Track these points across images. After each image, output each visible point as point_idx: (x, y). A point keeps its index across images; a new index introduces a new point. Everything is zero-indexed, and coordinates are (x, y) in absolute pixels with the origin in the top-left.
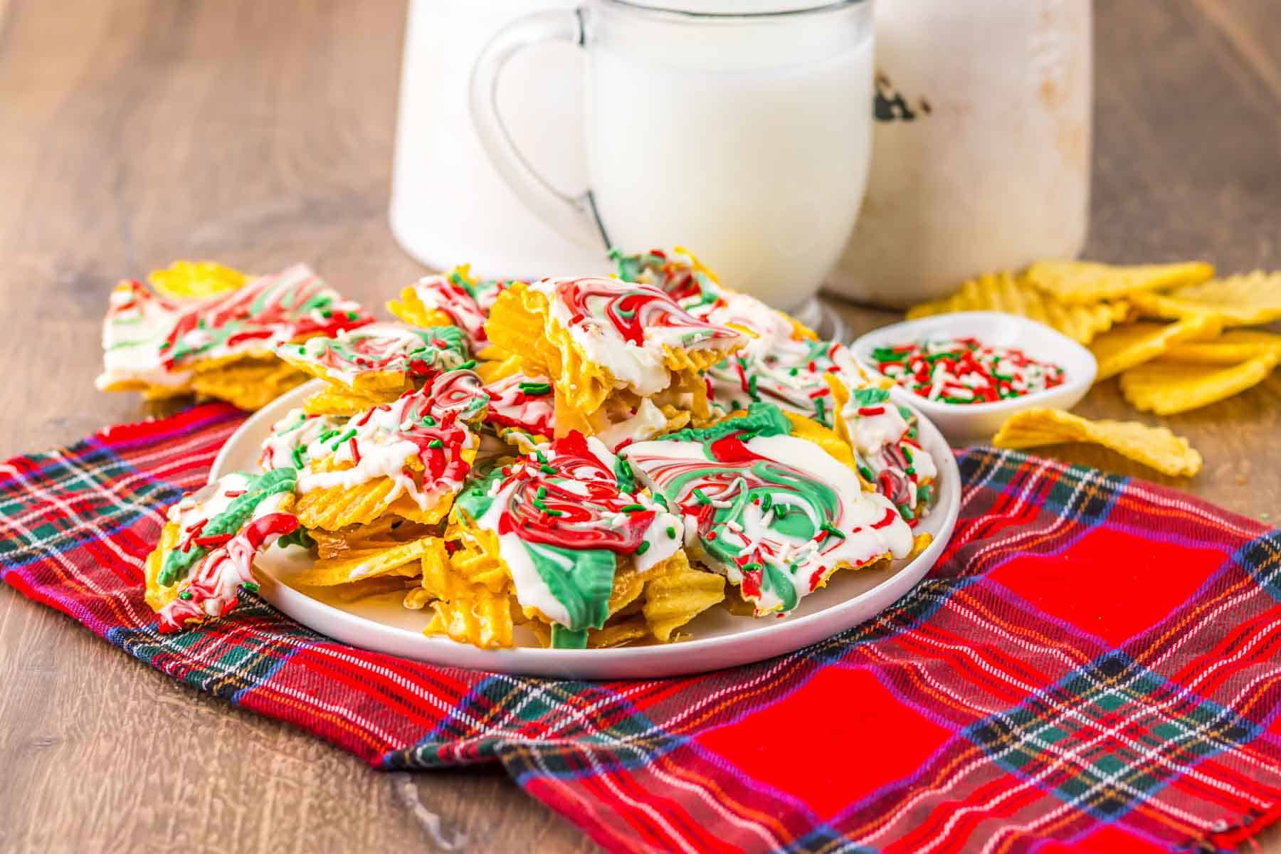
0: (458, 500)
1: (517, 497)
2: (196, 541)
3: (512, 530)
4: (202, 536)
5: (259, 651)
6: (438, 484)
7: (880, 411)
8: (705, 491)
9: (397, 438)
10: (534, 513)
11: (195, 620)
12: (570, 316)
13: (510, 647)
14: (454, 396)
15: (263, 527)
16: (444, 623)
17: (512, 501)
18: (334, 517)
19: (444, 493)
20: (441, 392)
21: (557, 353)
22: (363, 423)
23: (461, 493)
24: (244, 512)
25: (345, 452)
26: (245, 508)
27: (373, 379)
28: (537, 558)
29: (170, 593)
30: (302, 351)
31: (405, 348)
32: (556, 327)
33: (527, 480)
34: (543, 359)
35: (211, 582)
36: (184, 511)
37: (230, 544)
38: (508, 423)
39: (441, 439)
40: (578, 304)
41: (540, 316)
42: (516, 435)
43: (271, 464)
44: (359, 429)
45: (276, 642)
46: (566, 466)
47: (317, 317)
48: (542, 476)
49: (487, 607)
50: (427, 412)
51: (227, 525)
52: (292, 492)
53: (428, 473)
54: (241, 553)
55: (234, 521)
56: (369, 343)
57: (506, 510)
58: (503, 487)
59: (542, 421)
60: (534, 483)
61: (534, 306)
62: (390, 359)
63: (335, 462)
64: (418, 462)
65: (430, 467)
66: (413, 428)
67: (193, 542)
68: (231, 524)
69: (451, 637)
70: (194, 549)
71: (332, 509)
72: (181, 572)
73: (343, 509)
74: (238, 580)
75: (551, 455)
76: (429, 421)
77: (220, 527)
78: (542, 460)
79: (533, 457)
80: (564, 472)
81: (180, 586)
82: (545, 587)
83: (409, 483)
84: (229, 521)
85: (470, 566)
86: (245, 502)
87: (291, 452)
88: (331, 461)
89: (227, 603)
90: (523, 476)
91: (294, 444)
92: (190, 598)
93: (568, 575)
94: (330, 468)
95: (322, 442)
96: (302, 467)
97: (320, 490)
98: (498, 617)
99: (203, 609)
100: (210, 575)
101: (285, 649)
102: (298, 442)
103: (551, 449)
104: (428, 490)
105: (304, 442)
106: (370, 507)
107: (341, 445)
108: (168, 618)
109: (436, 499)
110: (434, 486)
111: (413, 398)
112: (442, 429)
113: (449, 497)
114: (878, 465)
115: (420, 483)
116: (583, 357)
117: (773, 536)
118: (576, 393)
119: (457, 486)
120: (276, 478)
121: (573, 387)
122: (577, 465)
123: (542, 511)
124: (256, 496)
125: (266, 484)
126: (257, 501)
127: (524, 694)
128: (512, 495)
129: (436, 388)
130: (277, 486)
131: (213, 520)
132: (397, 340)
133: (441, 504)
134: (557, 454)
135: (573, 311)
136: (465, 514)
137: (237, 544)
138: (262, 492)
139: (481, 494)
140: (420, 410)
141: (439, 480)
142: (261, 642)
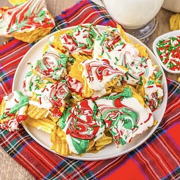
1: (71, 122)
3: (69, 133)
5: (19, 143)
7: (153, 87)
8: (111, 116)
9: (49, 101)
10: (74, 128)
14: (61, 91)
15: (20, 118)
17: (70, 124)
18: (35, 116)
20: (59, 89)
21: (84, 81)
22: (42, 92)
25: (39, 98)
28: (73, 141)
31: (54, 67)
32: (84, 77)
35: (10, 126)
36: (6, 100)
38: (73, 91)
40: (89, 70)
41: (81, 72)
43: (25, 89)
44: (42, 94)
45: (22, 140)
46: (83, 110)
48: (77, 113)
49: (63, 146)
50: (55, 95)
52: (27, 105)
57: (68, 127)
58: (69, 119)
59: (80, 90)
60: (75, 116)
61: (80, 69)
62: (50, 70)
64: (52, 109)
66: (52, 100)
70: (7, 115)
72: (5, 118)
75: (80, 107)
77: (12, 112)
78: (78, 108)
80: (82, 112)
82: (74, 148)
84: (14, 111)
87: (29, 86)
88: (36, 98)
90: (73, 114)
93: (79, 144)
97: (33, 106)
100: (10, 124)
101: (24, 143)
103: (80, 104)
105: (32, 81)
107: (38, 95)
112: (58, 103)
113: (58, 118)
114: (150, 98)
116: (89, 86)
117: (123, 128)
120: (24, 101)
122: (85, 110)
123: (76, 128)
124: (20, 106)
125: (22, 103)
126: (20, 108)
127: (68, 166)
129: (58, 87)
130: (24, 104)
131: (11, 109)
137: (15, 121)
139: (64, 122)
142: (19, 140)
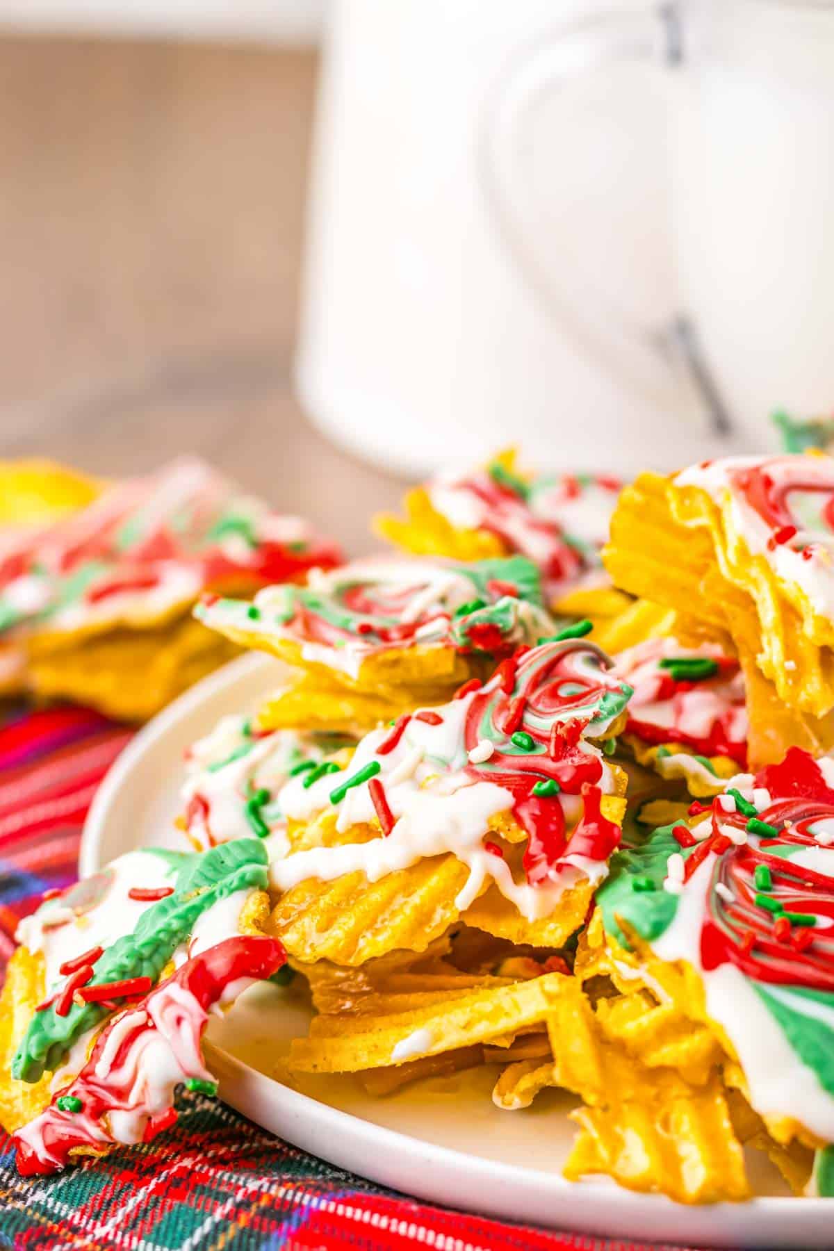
0: (601, 900)
1: (720, 888)
2: (86, 996)
3: (726, 960)
4: (94, 984)
5: (227, 1217)
6: (560, 868)
9: (464, 778)
10: (761, 921)
11: (90, 1151)
12: (769, 533)
13: (743, 1199)
14: (564, 692)
15: (219, 966)
16: (603, 1152)
17: (713, 897)
18: (354, 938)
19: (571, 886)
20: (535, 684)
21: (748, 602)
22: (387, 748)
23: (605, 884)
24: (174, 934)
25: (361, 805)
26: (176, 925)
27: (395, 663)
28: (786, 1017)
29: (33, 1092)
30: (253, 614)
31: (443, 600)
32: (743, 552)
33: (730, 852)
34: (720, 613)
35: (121, 1078)
36: (50, 928)
37: (155, 1002)
38: (655, 736)
39: (554, 777)
40: (775, 508)
41: (703, 531)
42: (677, 760)
43: (208, 830)
44: (383, 761)
45: (257, 1195)
46: (793, 819)
47: (238, 550)
48: (753, 842)
49: (684, 1118)
50: (516, 725)
51: (141, 959)
52: (262, 889)
53: (536, 847)
54: (179, 1021)
55: (156, 950)
56: (369, 594)
57: (708, 918)
58: (689, 869)
59: (718, 729)
60: (744, 856)
61: (691, 514)
62: (418, 624)
63: (340, 826)
64: (514, 825)
65: (540, 836)
66: (495, 758)
67: (77, 997)
68: (150, 958)
69: (619, 1180)
70: (80, 1009)
71: (346, 923)
72: (55, 1054)
73: (371, 924)
74: (177, 1075)
75: (762, 799)
76: (525, 742)
77: (129, 963)
78: (747, 809)
79: (728, 803)
80: (793, 831)
81: (54, 1081)
82: (808, 1076)
83: (498, 866)
84: (146, 952)
85: (642, 1032)
86: (173, 913)
87: (243, 806)
88: (332, 822)
89: (156, 1120)
90: (720, 844)
91: (244, 789)
92: (80, 1108)
94: (330, 838)
95: (307, 786)
96: (266, 832)
97: (316, 884)
98: (711, 1139)
99: (107, 1131)
100: (117, 1064)
101: (279, 1211)
102: (251, 785)
103: (757, 785)
104: (541, 881)
105: (263, 783)
106: (424, 917)
107: (349, 791)
108: (36, 1146)
109: (556, 897)
110: (552, 873)
111: (482, 700)
112: (556, 759)
113: (582, 895)
115: (521, 865)
116: (803, 607)
118: (797, 677)
119: (597, 871)
120: (229, 862)
121: (791, 665)
122: (814, 815)
123: (778, 917)
124: (195, 901)
125: (210, 874)
126: (197, 910)
128: (711, 888)
129: (524, 677)
130: (233, 878)
131: (112, 949)
132: (424, 587)
133: (566, 906)
134: (773, 796)
135: (771, 522)
136: (626, 930)
137: (170, 1002)
138: (205, 891)
139: (651, 887)
140: (501, 723)
141: (561, 860)
142: (226, 1197)
